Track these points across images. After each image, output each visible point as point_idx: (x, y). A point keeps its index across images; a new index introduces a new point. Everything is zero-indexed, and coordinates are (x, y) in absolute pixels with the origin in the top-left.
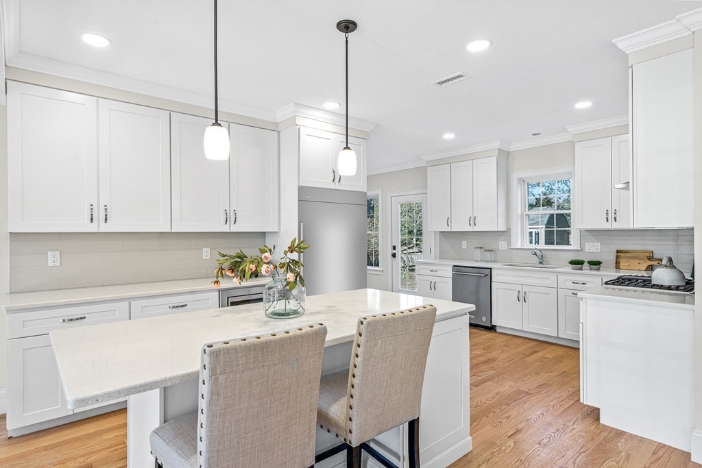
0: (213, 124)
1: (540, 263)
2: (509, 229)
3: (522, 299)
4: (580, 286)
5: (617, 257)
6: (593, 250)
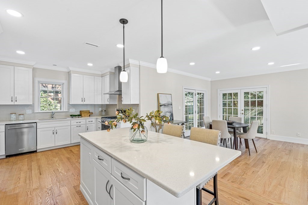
0: (161, 57)
1: (53, 118)
2: (33, 104)
3: (55, 133)
4: (79, 124)
5: (80, 113)
6: (72, 111)
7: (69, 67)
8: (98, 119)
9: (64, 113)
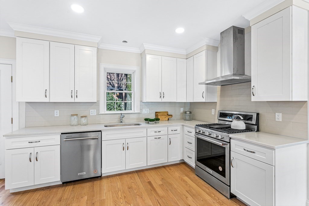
1: (121, 122)
2: (98, 101)
3: (125, 148)
4: (158, 134)
5: (156, 115)
6: (146, 112)
7: (143, 43)
8: (185, 127)
9: (136, 115)
